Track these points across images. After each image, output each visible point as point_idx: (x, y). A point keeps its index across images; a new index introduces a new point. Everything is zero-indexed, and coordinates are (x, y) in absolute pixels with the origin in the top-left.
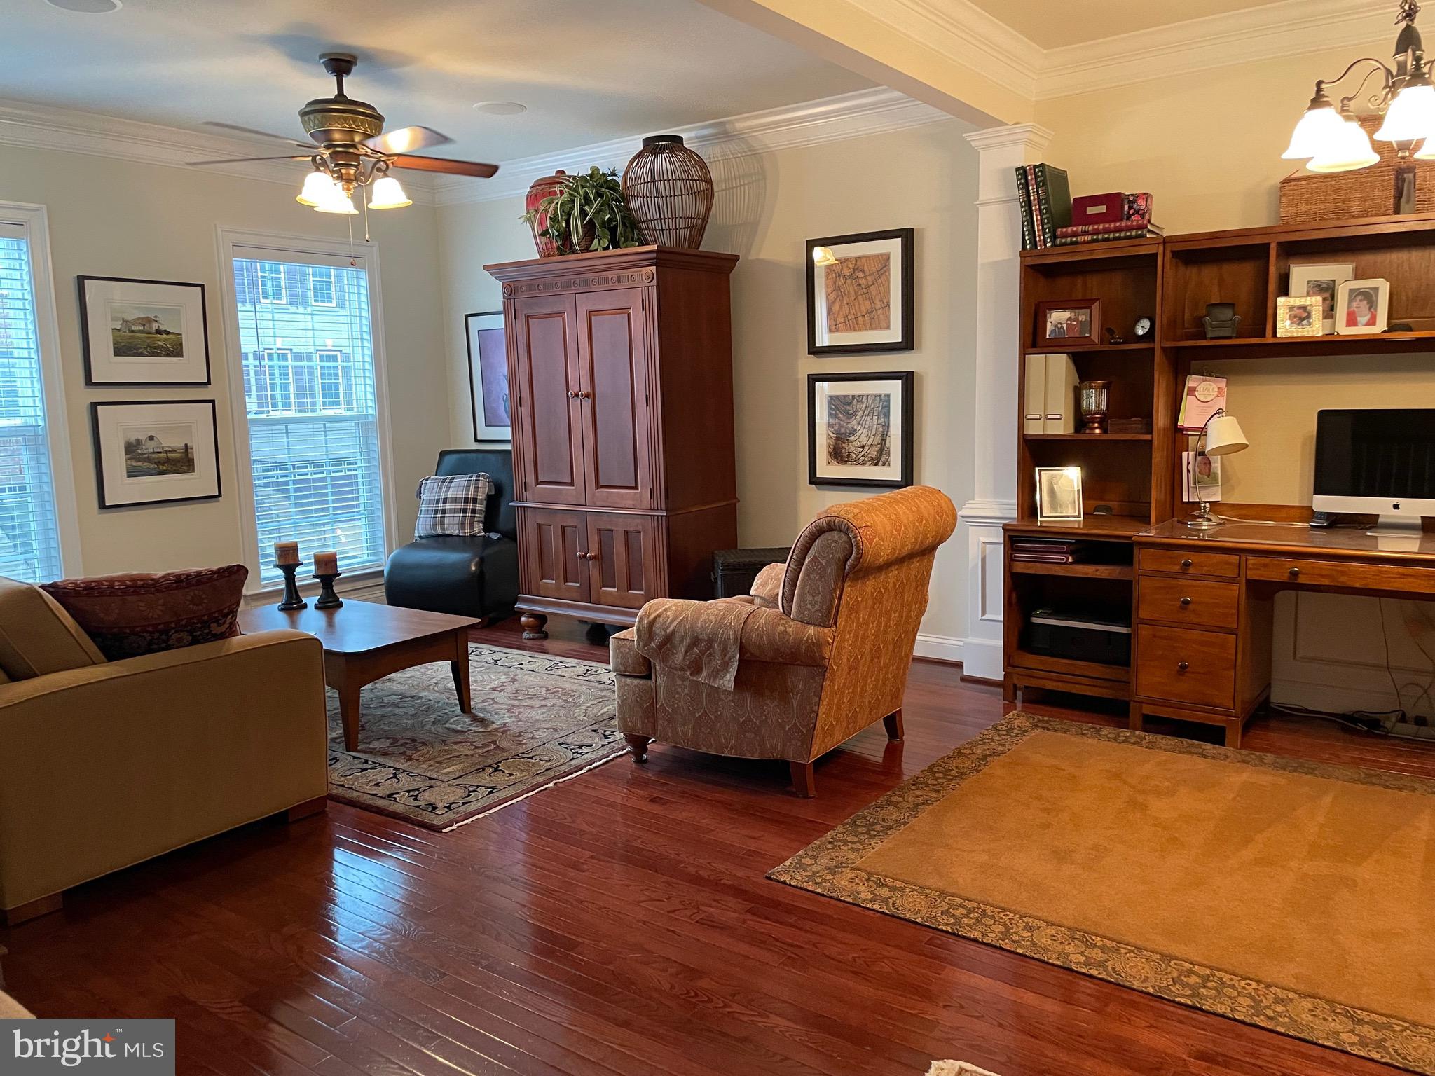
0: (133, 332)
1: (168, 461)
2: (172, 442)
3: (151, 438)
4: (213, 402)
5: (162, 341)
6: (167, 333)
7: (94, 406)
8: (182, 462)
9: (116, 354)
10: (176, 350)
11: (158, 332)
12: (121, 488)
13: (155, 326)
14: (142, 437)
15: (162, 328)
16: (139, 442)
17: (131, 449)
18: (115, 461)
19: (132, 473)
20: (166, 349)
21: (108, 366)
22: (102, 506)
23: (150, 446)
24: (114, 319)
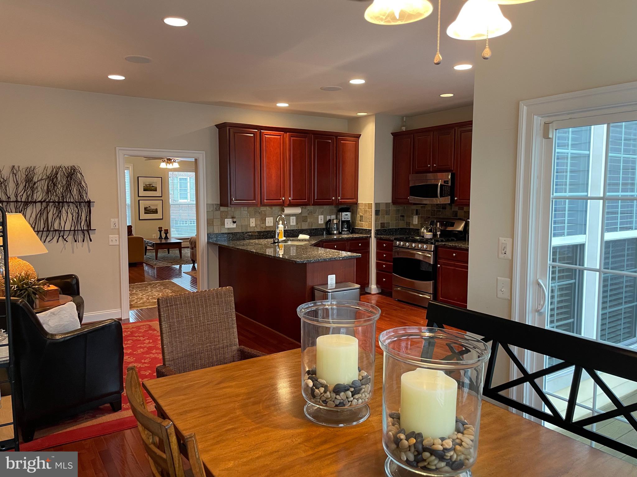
0: (147, 187)
1: (152, 211)
2: (153, 208)
3: (149, 207)
4: (162, 200)
5: (153, 188)
6: (154, 187)
7: (139, 200)
8: (156, 212)
9: (144, 191)
10: (156, 190)
11: (152, 186)
12: (143, 216)
13: (152, 185)
14: (148, 207)
15: (153, 186)
16: (147, 207)
17: (145, 209)
18: (142, 211)
19: (145, 213)
20: (154, 190)
21: (142, 193)
22: (139, 219)
23: (149, 208)
24: (144, 184)
